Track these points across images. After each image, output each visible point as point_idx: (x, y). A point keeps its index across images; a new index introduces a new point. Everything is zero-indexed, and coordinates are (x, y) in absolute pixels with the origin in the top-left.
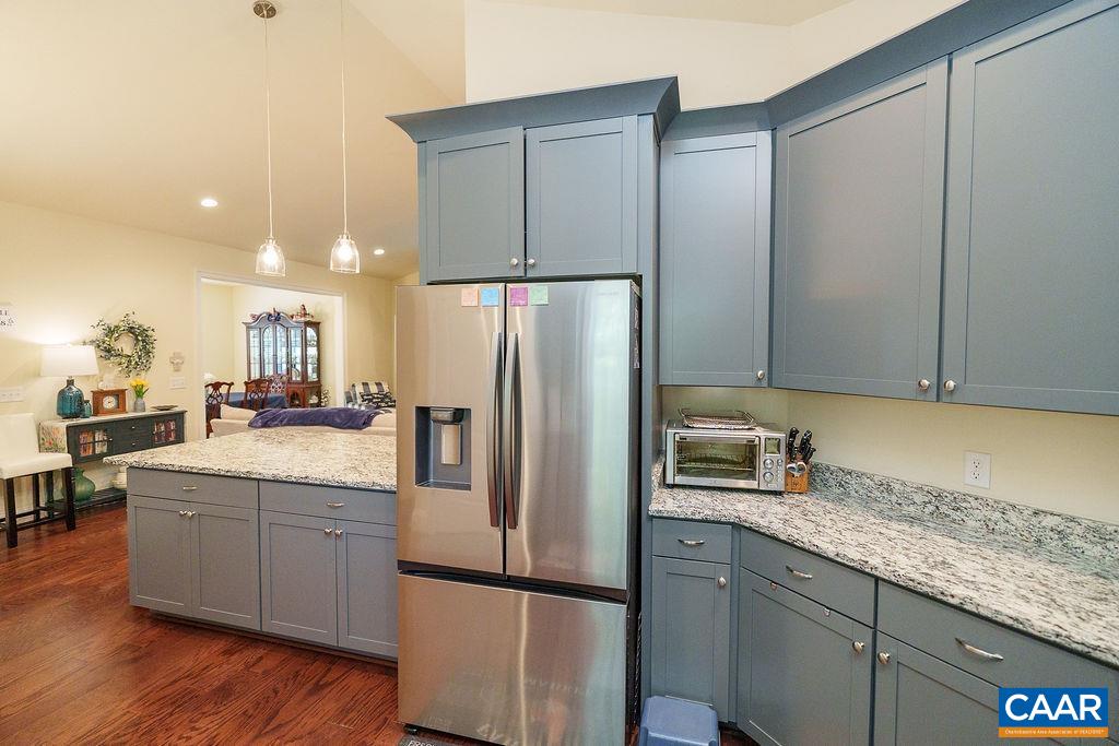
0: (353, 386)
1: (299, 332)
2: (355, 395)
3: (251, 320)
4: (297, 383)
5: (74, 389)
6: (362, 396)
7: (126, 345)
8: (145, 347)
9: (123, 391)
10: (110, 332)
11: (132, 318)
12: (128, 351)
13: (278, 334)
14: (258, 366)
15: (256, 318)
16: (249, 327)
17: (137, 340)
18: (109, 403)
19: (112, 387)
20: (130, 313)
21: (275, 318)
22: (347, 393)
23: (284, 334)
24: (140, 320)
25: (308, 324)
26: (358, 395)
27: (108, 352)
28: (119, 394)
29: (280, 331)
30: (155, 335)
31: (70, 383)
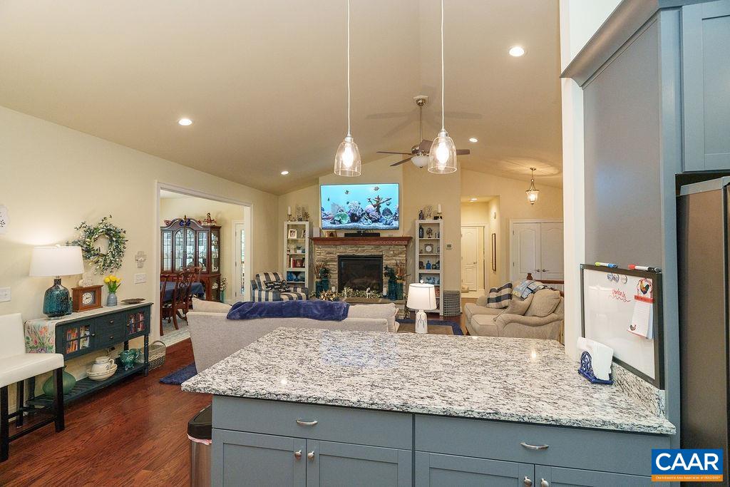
0: (258, 276)
1: (205, 234)
2: (260, 283)
3: (164, 225)
4: (203, 273)
5: (61, 288)
6: (266, 284)
7: (102, 245)
8: (117, 247)
9: (99, 288)
10: (91, 233)
11: (109, 221)
12: (103, 251)
13: (188, 236)
14: (170, 260)
15: (169, 224)
16: (163, 230)
17: (112, 241)
18: (87, 299)
19: (89, 285)
20: (108, 217)
21: (186, 224)
22: (253, 282)
23: (193, 236)
24: (116, 223)
25: (213, 228)
26: (262, 283)
27: (88, 252)
28: (96, 290)
29: (190, 234)
30: (127, 236)
31: (58, 282)
